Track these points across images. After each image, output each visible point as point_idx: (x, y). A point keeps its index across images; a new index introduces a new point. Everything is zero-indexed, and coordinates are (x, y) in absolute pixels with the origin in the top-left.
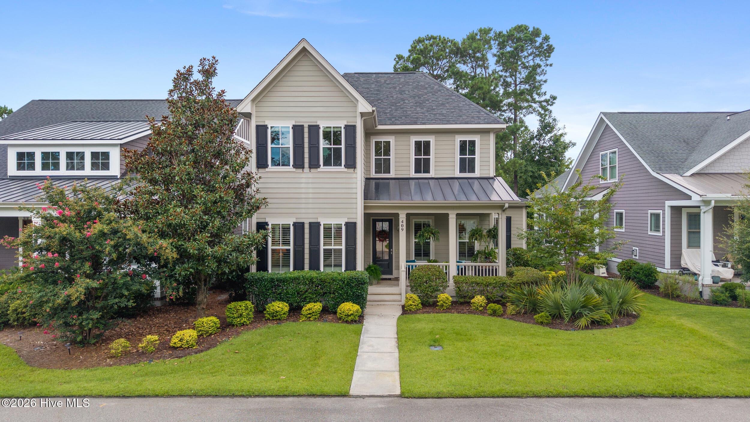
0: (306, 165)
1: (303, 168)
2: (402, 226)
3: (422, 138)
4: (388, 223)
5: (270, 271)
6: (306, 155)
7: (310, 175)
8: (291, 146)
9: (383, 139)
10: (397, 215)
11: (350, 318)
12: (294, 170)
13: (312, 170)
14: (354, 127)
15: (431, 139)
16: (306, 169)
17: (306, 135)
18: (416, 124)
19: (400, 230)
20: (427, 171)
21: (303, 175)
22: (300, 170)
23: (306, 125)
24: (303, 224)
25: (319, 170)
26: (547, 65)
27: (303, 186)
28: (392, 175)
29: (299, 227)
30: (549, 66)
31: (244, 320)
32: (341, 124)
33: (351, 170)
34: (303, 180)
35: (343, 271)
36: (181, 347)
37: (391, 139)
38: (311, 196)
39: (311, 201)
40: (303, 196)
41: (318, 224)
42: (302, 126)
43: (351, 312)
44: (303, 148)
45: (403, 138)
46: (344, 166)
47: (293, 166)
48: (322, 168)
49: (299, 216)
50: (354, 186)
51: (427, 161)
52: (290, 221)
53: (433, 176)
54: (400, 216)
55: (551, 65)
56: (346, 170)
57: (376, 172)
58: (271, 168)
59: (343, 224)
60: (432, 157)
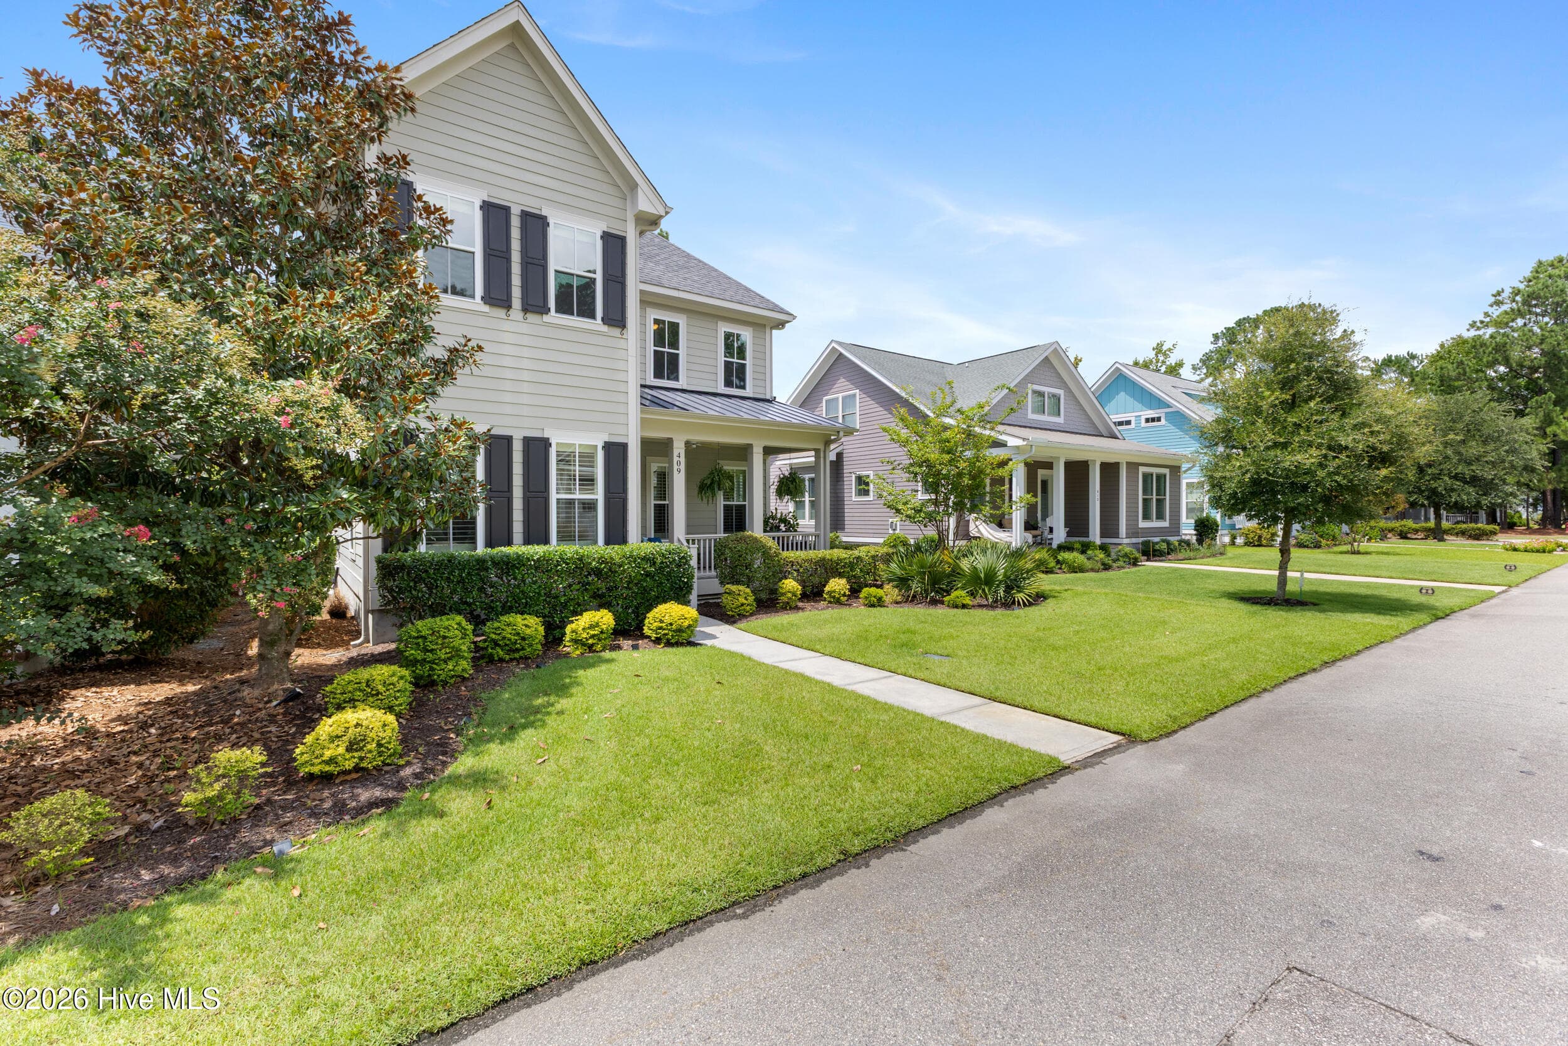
0: (516, 303)
1: (508, 306)
2: (679, 463)
3: (668, 317)
6: (516, 280)
7: (524, 328)
8: (478, 249)
12: (486, 308)
13: (531, 317)
14: (622, 240)
15: (680, 320)
16: (516, 313)
17: (515, 233)
19: (675, 472)
20: (674, 373)
21: (507, 326)
22: (501, 313)
23: (515, 211)
24: (509, 440)
25: (546, 318)
27: (506, 350)
29: (500, 445)
32: (595, 227)
33: (616, 332)
34: (508, 338)
39: (525, 387)
40: (509, 374)
41: (545, 443)
42: (506, 210)
44: (508, 260)
46: (603, 319)
47: (482, 298)
48: (553, 317)
49: (499, 420)
50: (620, 365)
51: (674, 360)
53: (685, 387)
54: (675, 444)
56: (605, 328)
59: (600, 445)
60: (682, 352)
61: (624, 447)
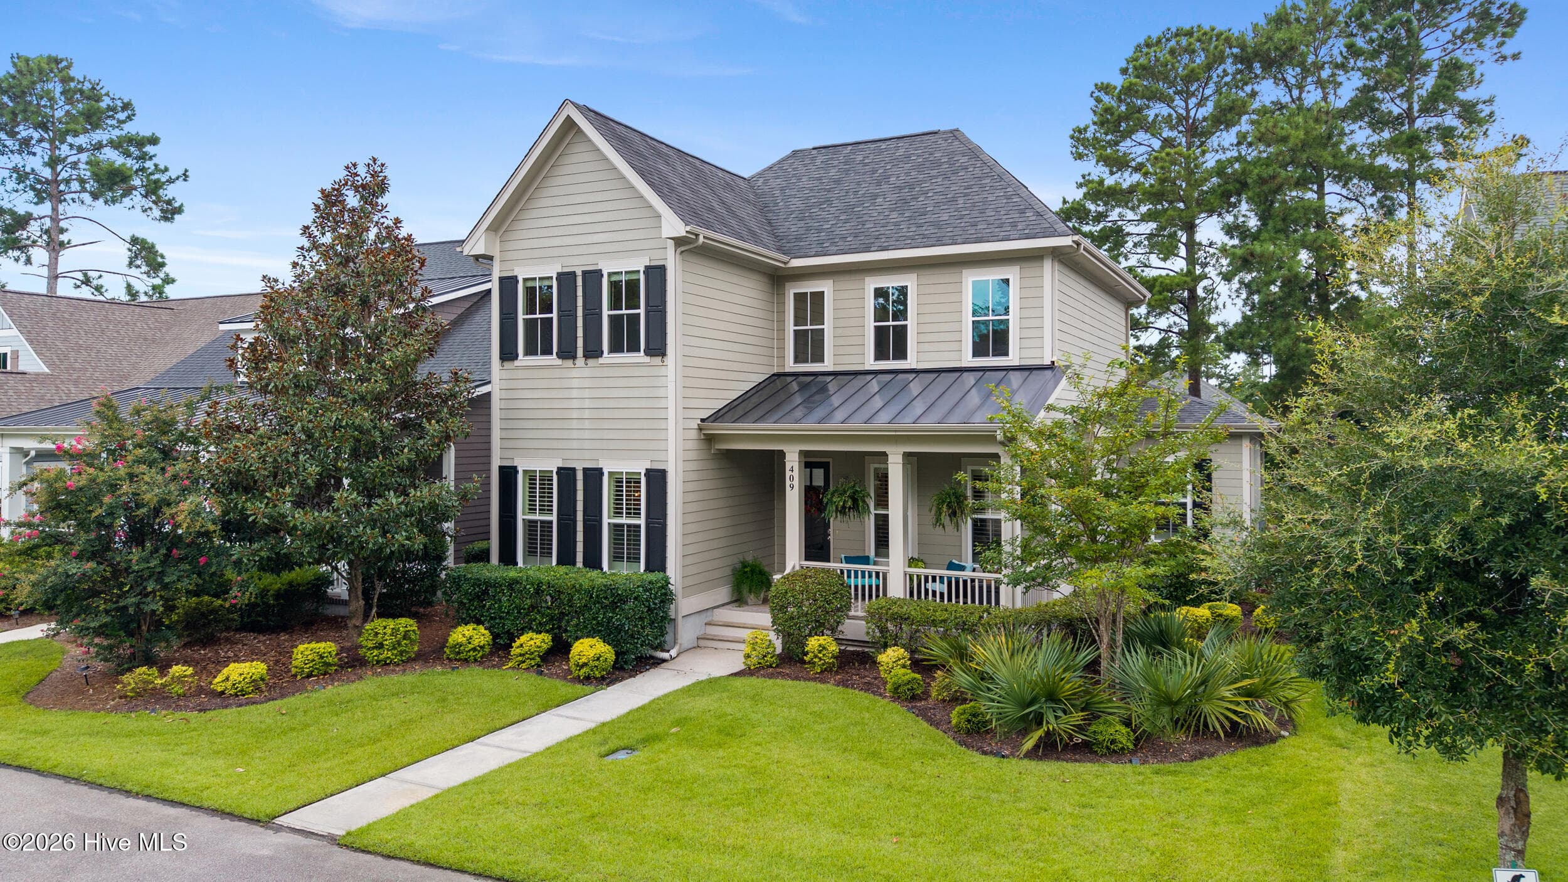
0: (580, 352)
1: (574, 357)
2: (792, 478)
3: (890, 282)
4: (822, 470)
5: (520, 564)
6: (580, 333)
7: (587, 372)
8: (555, 314)
9: (809, 287)
10: (782, 454)
11: (583, 672)
12: (560, 362)
13: (591, 362)
14: (662, 269)
15: (909, 281)
16: (580, 361)
17: (580, 292)
18: (867, 250)
19: (788, 488)
20: (901, 354)
21: (575, 373)
22: (569, 363)
23: (579, 273)
24: (574, 470)
25: (601, 360)
26: (1505, 58)
27: (575, 393)
28: (828, 365)
29: (566, 475)
30: (1509, 60)
31: (386, 654)
32: (639, 264)
33: (657, 360)
34: (575, 383)
35: (642, 570)
36: (223, 693)
37: (825, 286)
38: (587, 414)
39: (587, 424)
41: (600, 472)
42: (574, 274)
43: (584, 660)
44: (574, 317)
45: (848, 284)
46: (645, 351)
47: (557, 354)
48: (607, 357)
49: (568, 455)
50: (661, 393)
51: (901, 334)
52: (551, 465)
53: (914, 366)
54: (788, 457)
55: (1516, 57)
56: (647, 359)
57: (796, 361)
58: (523, 360)
59: (643, 472)
60: (911, 323)
61: (662, 474)
